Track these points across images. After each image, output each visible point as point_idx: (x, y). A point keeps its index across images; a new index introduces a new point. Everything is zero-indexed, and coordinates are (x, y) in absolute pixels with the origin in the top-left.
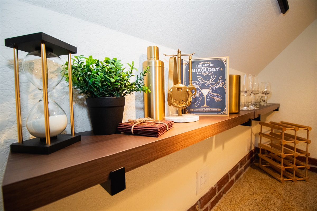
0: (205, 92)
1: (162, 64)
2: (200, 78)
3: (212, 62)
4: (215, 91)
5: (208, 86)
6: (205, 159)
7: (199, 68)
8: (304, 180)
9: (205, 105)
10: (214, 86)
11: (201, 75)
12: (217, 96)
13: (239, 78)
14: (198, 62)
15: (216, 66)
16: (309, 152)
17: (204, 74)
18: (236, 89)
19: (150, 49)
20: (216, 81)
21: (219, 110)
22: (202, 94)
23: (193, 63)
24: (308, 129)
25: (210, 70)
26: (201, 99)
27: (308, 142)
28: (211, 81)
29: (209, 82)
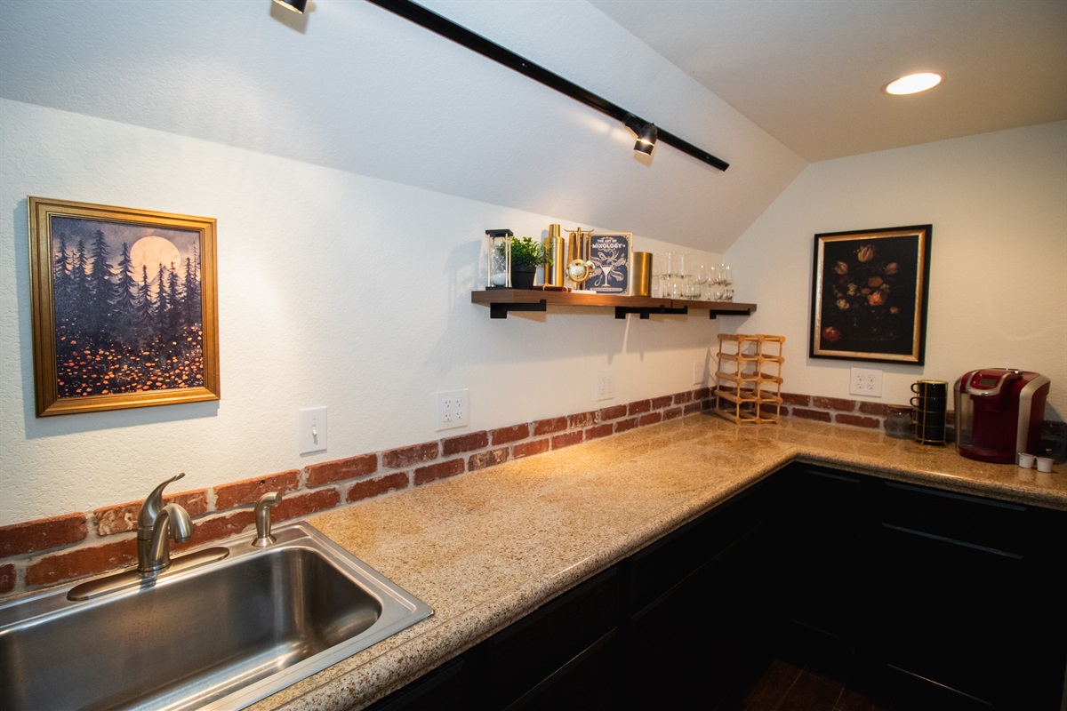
0: (606, 270)
1: (563, 240)
2: (601, 254)
3: (615, 237)
4: (617, 269)
5: (610, 263)
6: (610, 360)
7: (600, 243)
8: (774, 423)
9: (606, 284)
10: (616, 264)
11: (602, 251)
12: (619, 275)
13: (650, 257)
14: (600, 237)
15: (619, 242)
16: (782, 376)
17: (606, 251)
18: (646, 268)
19: (552, 226)
20: (618, 258)
21: (621, 290)
22: (603, 273)
23: (592, 238)
24: (779, 340)
25: (612, 246)
26: (601, 277)
27: (780, 361)
28: (613, 258)
29: (610, 259)
